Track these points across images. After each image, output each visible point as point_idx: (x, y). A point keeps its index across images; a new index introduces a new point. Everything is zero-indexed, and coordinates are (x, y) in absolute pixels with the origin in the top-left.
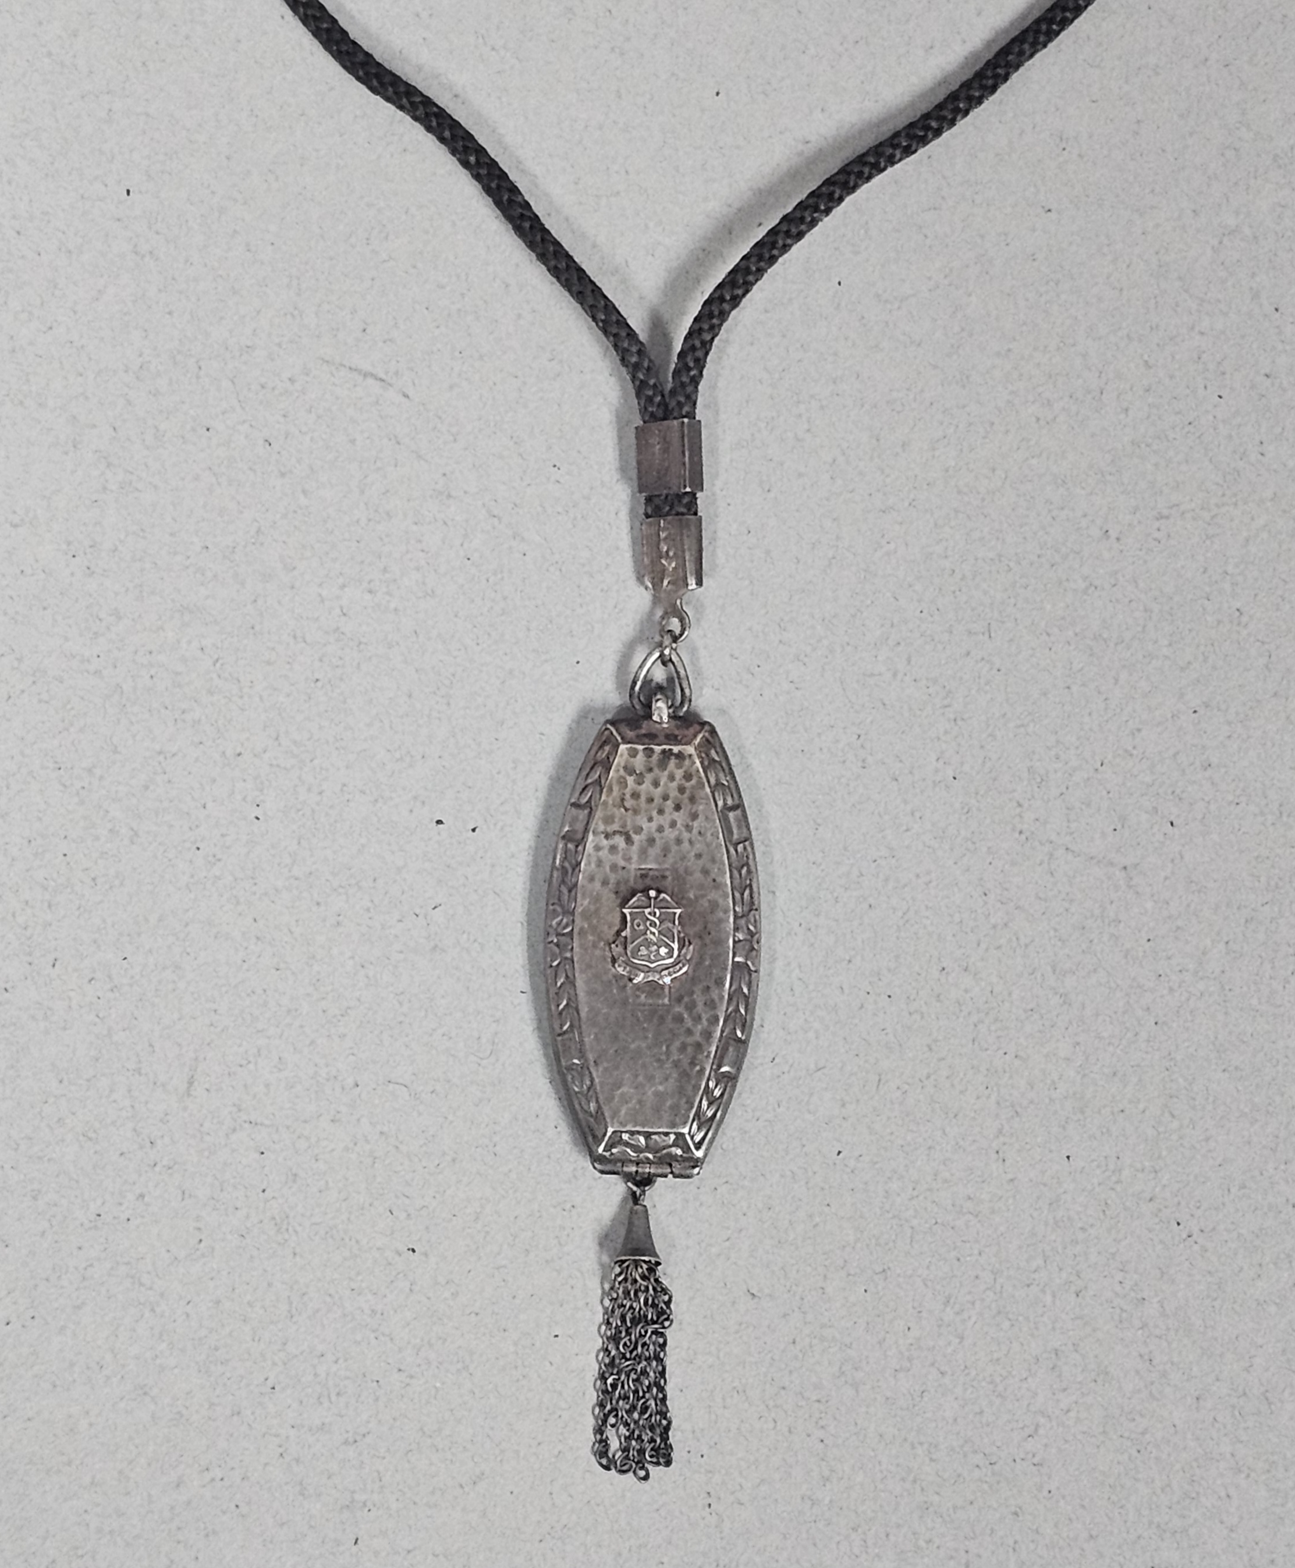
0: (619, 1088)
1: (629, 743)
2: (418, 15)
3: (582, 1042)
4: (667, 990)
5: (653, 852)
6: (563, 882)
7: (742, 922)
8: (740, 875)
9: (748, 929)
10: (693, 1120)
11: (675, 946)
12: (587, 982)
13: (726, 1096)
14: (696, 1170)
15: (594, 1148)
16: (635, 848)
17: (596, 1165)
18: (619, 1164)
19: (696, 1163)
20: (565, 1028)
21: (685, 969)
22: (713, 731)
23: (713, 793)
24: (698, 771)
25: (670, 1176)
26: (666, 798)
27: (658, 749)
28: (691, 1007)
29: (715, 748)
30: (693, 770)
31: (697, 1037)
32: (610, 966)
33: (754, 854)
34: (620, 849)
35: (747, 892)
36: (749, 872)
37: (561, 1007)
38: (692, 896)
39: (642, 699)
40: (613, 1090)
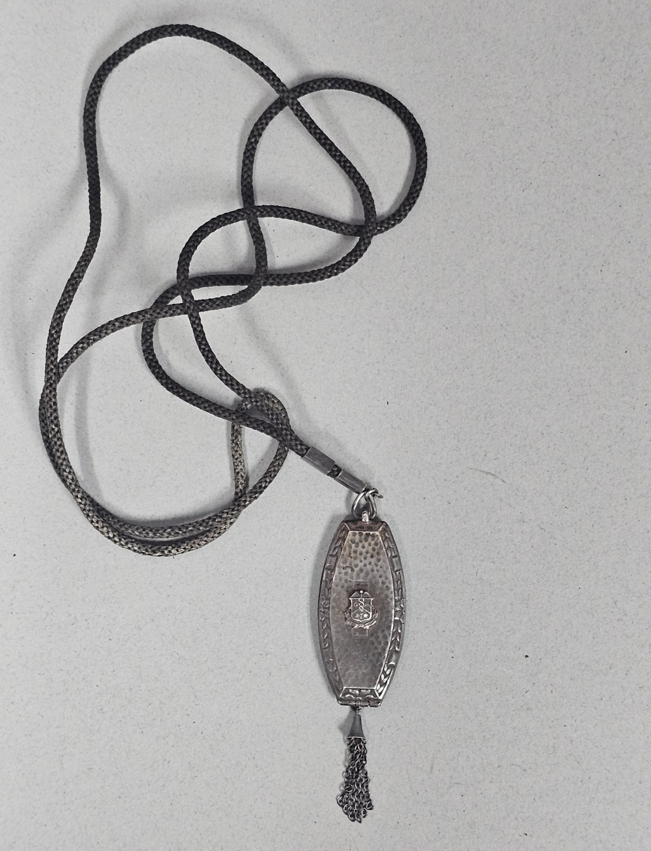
0: (348, 670)
1: (353, 530)
2: (502, 325)
3: (333, 652)
4: (367, 632)
5: (362, 575)
6: (326, 587)
7: (398, 603)
8: (397, 584)
9: (401, 606)
10: (378, 684)
11: (371, 613)
12: (336, 628)
13: (391, 674)
14: (380, 704)
15: (338, 695)
16: (355, 573)
17: (339, 702)
18: (348, 702)
19: (379, 701)
20: (327, 646)
21: (375, 622)
22: (387, 525)
23: (386, 550)
24: (381, 543)
25: (369, 706)
26: (367, 552)
27: (364, 533)
28: (377, 638)
29: (387, 532)
30: (378, 542)
31: (380, 650)
32: (344, 621)
33: (403, 576)
34: (349, 573)
35: (400, 590)
36: (401, 583)
37: (325, 637)
38: (378, 593)
39: (357, 512)
40: (345, 672)
